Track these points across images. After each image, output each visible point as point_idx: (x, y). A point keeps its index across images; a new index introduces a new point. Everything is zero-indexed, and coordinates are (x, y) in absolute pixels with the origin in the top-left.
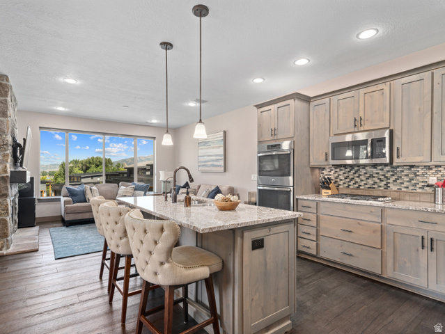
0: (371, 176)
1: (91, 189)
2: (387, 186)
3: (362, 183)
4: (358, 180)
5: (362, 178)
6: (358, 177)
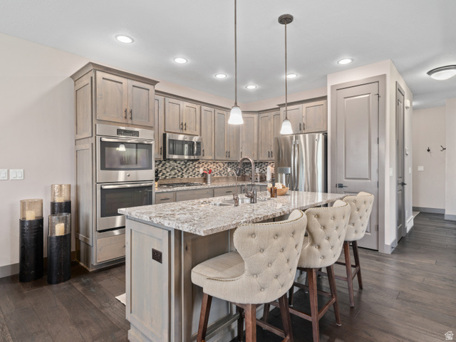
0: (174, 169)
2: (182, 176)
3: (168, 175)
4: (164, 172)
5: (168, 170)
6: (165, 169)
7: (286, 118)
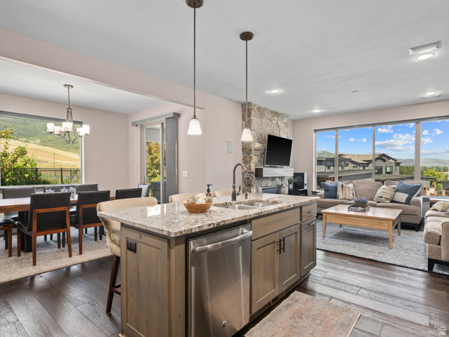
1: (342, 186)
7: (195, 117)
